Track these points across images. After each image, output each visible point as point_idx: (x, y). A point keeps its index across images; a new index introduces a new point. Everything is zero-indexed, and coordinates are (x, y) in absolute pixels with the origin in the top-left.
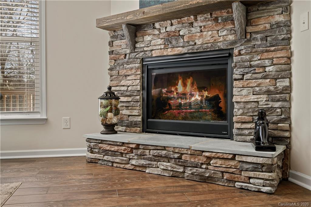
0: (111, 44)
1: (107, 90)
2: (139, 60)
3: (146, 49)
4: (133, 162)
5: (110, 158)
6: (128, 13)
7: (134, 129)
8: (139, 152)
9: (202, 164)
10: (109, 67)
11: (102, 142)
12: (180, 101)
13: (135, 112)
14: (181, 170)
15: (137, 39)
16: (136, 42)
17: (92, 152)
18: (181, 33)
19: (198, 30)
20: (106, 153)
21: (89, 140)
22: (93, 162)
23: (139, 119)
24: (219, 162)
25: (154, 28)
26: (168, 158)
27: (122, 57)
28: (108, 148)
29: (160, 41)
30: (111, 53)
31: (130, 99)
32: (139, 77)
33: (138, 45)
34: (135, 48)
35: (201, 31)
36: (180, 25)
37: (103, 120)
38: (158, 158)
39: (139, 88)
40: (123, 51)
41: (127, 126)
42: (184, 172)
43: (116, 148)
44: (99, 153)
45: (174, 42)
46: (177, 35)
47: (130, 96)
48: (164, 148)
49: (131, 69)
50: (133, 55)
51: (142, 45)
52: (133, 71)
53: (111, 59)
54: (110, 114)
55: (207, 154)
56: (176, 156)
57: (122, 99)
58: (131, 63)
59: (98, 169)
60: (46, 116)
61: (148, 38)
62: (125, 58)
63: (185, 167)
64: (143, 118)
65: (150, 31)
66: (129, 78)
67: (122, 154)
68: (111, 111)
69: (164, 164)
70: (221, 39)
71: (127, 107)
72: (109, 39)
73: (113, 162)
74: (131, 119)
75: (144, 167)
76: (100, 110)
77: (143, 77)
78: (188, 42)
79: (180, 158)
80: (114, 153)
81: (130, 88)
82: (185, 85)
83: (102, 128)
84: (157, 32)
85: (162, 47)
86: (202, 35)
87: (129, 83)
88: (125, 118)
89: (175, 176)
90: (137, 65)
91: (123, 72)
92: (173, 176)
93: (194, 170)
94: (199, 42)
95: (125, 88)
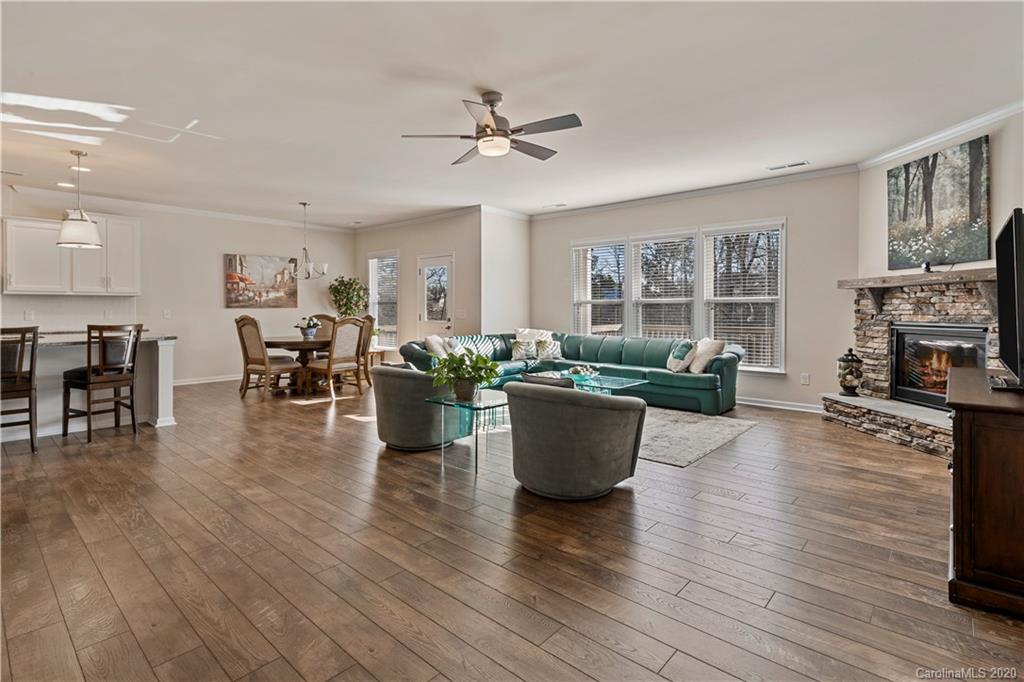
0: (857, 302)
1: (847, 352)
2: (886, 323)
3: (893, 312)
4: (865, 425)
5: (844, 419)
6: (869, 280)
7: (880, 394)
8: (871, 417)
9: (928, 437)
10: (855, 326)
11: (837, 402)
12: (934, 378)
13: (882, 377)
14: (909, 439)
15: (884, 301)
16: (884, 304)
17: (828, 411)
18: (932, 301)
19: (951, 299)
20: (840, 413)
21: (825, 399)
22: (828, 419)
23: (887, 384)
24: (943, 437)
25: (903, 292)
26: (896, 426)
27: (870, 317)
28: (842, 409)
29: (909, 307)
30: (858, 311)
31: (876, 363)
32: (886, 340)
33: (885, 308)
34: (881, 310)
35: (954, 301)
36: (930, 293)
37: (841, 382)
38: (888, 425)
39: (886, 352)
40: (870, 312)
41: (873, 390)
42: (911, 442)
43: (849, 410)
44: (834, 412)
45: (925, 310)
46: (928, 303)
47: (877, 359)
48: (894, 417)
49: (878, 331)
50: (880, 317)
51: (890, 308)
52: (880, 334)
53: (857, 318)
54: (849, 377)
55: (931, 428)
56: (904, 425)
57: (865, 361)
58: (878, 325)
59: (832, 426)
60: (785, 370)
61: (896, 302)
62: (872, 318)
63: (913, 437)
64: (891, 385)
65: (899, 295)
66: (875, 340)
67: (855, 417)
68: (851, 373)
69: (893, 432)
70: (975, 313)
71: (874, 371)
72: (855, 297)
73: (847, 423)
74: (877, 383)
75: (876, 431)
76: (838, 371)
77: (892, 341)
78: (939, 311)
79: (908, 428)
80: (848, 415)
81: (876, 351)
82: (940, 360)
83: (841, 390)
84: (906, 296)
85: (912, 312)
86: (954, 306)
87: (876, 346)
88: (871, 381)
89: (903, 443)
90: (884, 328)
91: (869, 333)
92: (901, 444)
93: (920, 441)
94: (951, 313)
95: (871, 351)
